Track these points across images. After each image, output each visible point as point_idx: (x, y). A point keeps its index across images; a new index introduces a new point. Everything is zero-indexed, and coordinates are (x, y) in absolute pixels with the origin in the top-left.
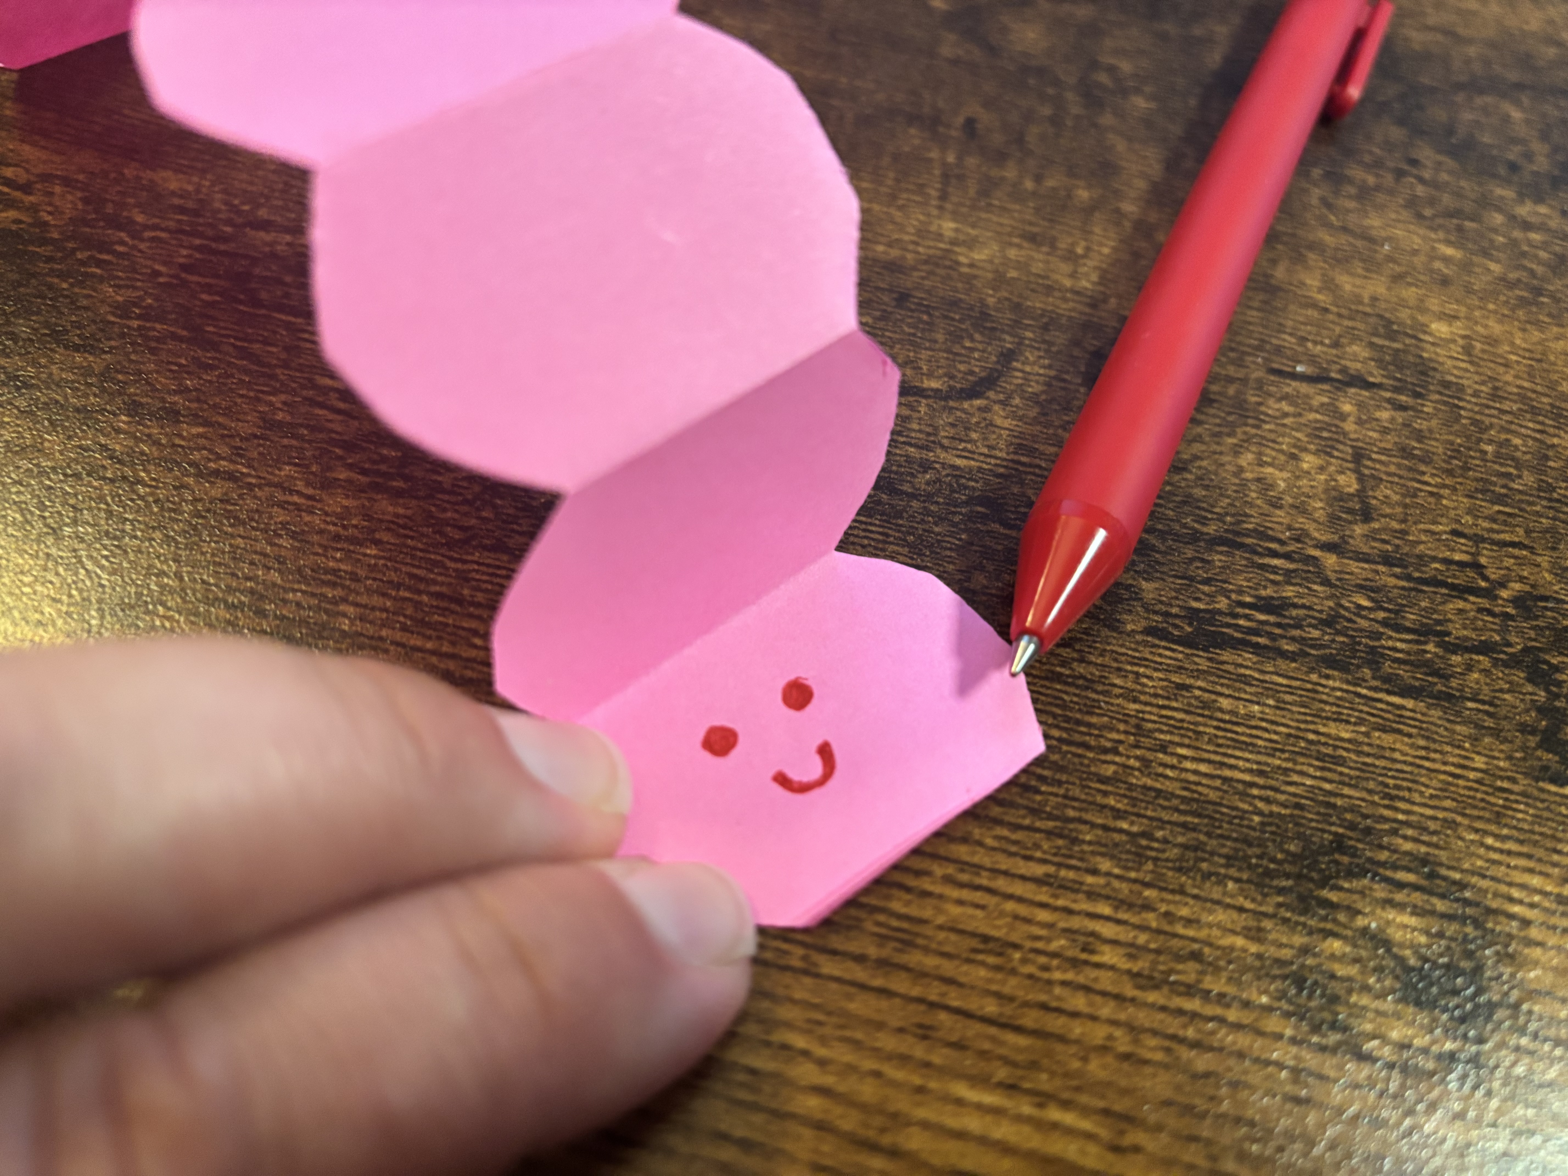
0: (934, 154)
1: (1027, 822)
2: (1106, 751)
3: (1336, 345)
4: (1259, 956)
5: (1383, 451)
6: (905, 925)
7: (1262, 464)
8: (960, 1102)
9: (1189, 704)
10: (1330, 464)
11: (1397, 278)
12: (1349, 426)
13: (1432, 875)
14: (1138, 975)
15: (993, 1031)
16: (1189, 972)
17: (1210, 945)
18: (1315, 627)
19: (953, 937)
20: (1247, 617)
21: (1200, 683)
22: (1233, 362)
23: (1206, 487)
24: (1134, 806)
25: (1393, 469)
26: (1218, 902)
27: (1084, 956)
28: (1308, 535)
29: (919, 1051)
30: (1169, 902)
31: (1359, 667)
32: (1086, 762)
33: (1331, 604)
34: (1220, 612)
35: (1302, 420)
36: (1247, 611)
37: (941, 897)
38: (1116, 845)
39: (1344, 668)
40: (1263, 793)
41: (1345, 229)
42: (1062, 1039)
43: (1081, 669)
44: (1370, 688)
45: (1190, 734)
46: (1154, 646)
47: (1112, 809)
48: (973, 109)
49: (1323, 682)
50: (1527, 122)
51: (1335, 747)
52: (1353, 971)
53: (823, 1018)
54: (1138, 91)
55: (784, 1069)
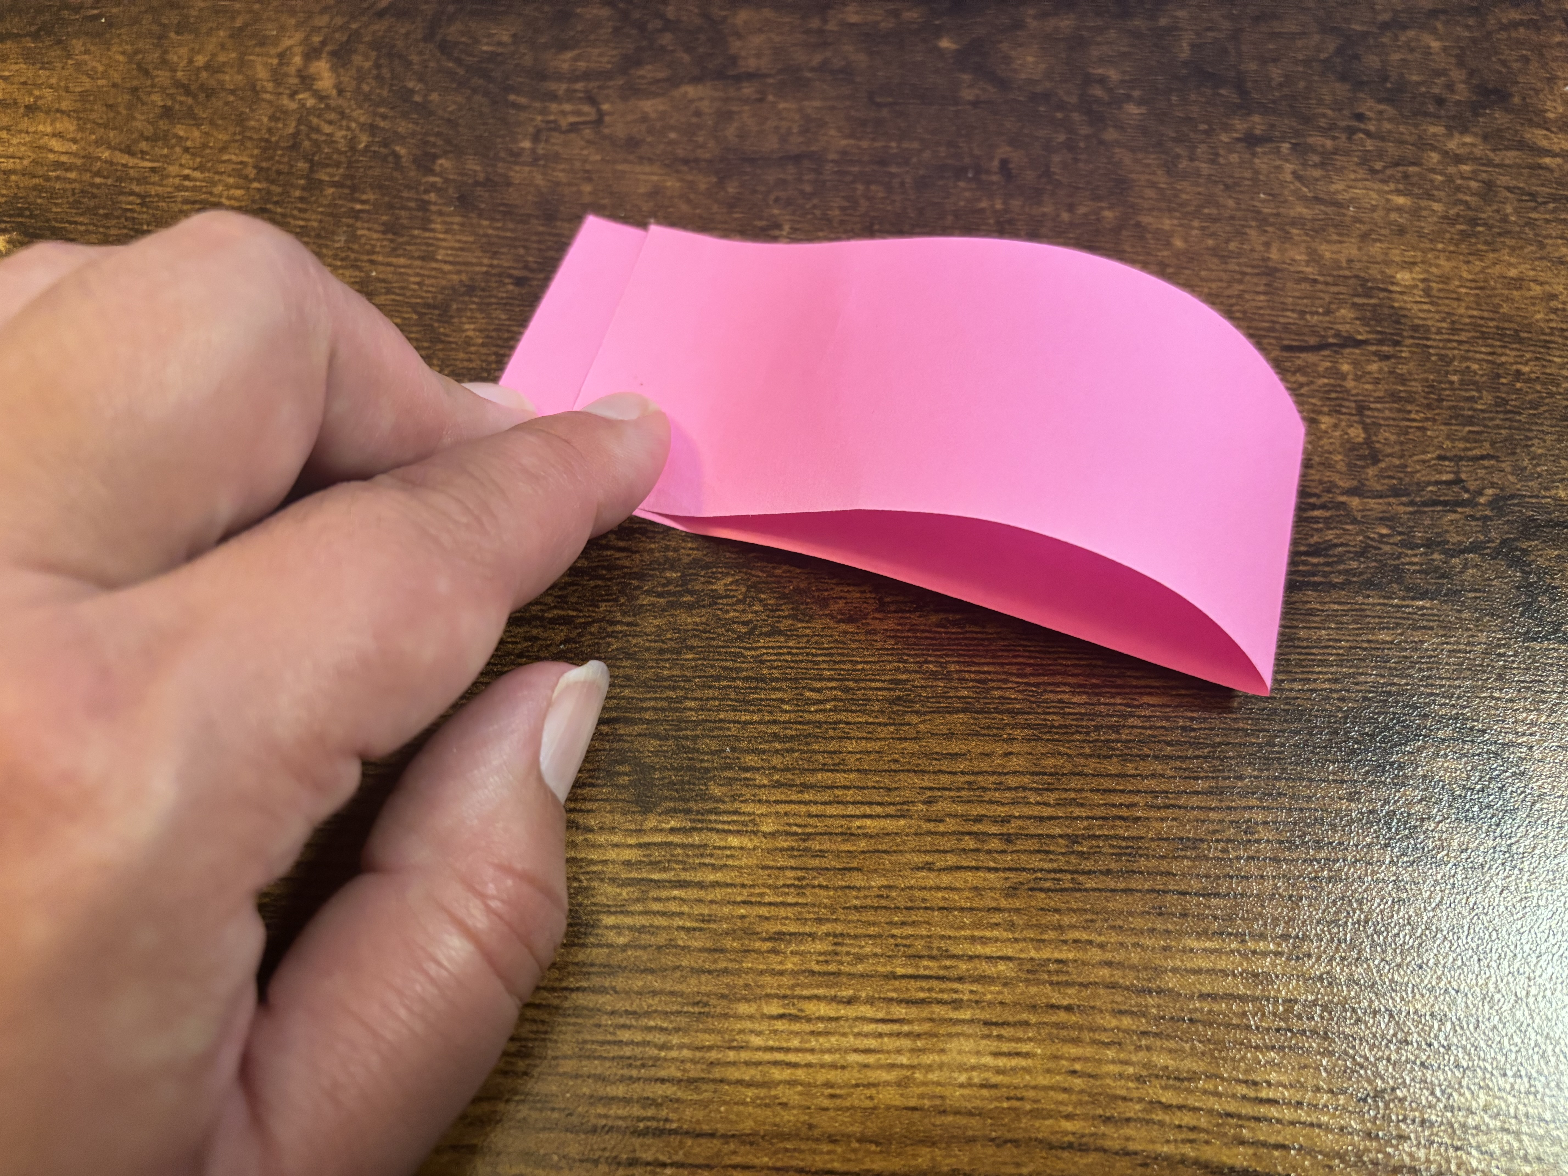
0: (984, 205)
1: (1189, 753)
3: (1328, 312)
5: (1379, 400)
6: (1131, 844)
8: (1191, 950)
10: (1340, 420)
11: (1364, 237)
12: (1350, 384)
15: (1201, 900)
18: (1353, 559)
19: (1162, 843)
25: (1387, 413)
27: (1247, 837)
28: (1336, 486)
29: (1159, 924)
30: (1294, 787)
31: (1389, 583)
33: (1361, 538)
35: (1314, 387)
36: (1303, 558)
37: (1147, 819)
38: (1252, 755)
39: (1378, 587)
40: (1340, 695)
41: (1317, 199)
44: (1399, 598)
48: (1004, 151)
49: (1366, 601)
50: (1445, 49)
51: (1383, 649)
53: (1094, 917)
54: (1128, 98)
55: (1080, 955)
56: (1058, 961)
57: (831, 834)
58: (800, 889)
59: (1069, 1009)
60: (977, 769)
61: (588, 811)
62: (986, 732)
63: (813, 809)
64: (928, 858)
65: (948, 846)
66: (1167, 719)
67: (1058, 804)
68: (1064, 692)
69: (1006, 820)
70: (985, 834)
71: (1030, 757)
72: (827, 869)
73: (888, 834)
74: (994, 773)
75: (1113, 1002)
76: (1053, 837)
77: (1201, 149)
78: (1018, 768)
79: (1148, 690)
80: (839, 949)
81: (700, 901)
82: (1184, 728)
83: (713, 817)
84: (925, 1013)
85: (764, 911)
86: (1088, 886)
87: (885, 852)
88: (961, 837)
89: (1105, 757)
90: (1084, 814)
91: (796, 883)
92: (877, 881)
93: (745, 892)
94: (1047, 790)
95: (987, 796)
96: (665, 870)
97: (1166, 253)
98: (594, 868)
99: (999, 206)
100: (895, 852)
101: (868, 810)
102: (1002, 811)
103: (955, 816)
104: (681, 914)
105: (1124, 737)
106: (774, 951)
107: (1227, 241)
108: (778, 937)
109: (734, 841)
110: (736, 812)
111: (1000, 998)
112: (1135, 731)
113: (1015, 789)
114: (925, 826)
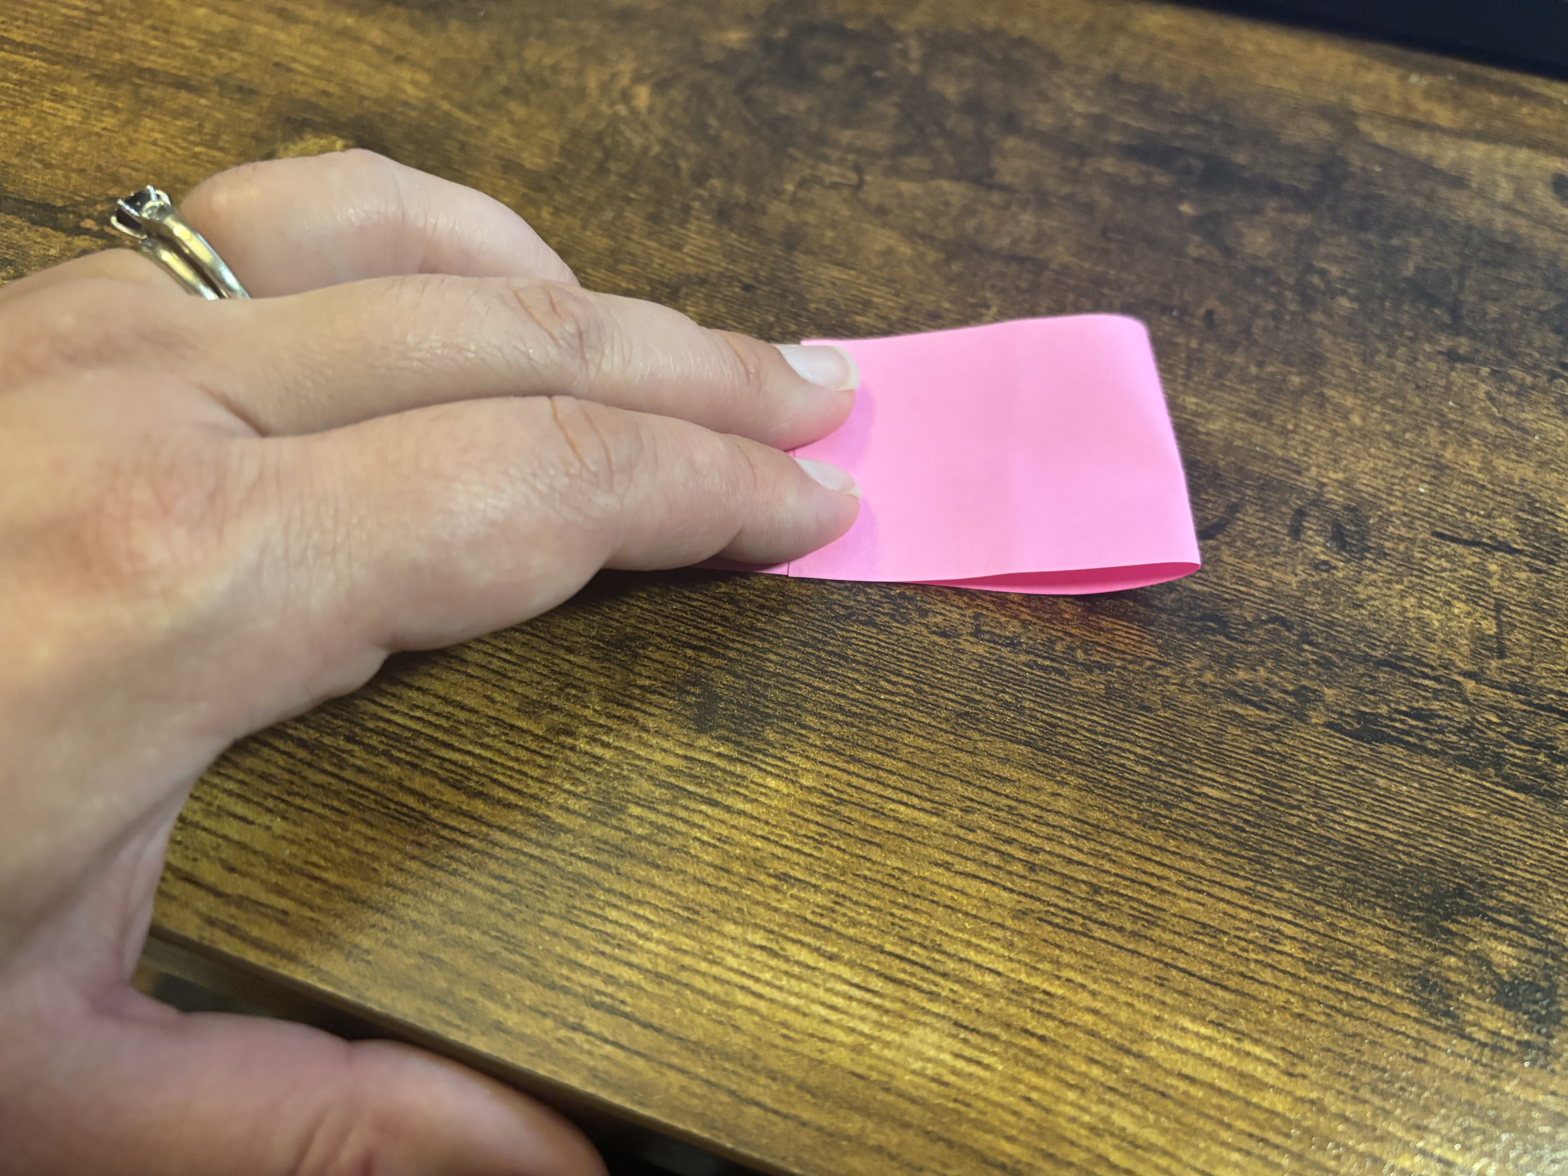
0: (1180, 340)
1: (1235, 851)
2: (1292, 807)
3: (1489, 516)
4: (1396, 961)
5: (1519, 604)
6: (1150, 911)
7: (1422, 606)
8: (1183, 1029)
9: (1356, 781)
10: (1475, 610)
11: (1543, 464)
12: (1494, 582)
13: (1526, 921)
14: (1310, 963)
15: (1207, 986)
16: (1345, 966)
17: (1362, 949)
18: (1454, 734)
19: (1182, 922)
20: (1402, 722)
21: (1364, 766)
22: (1404, 525)
23: (1377, 621)
24: (1311, 847)
25: (1525, 618)
26: (1369, 921)
27: (1272, 945)
28: (1454, 665)
29: (1158, 993)
30: (1333, 916)
31: (1486, 766)
32: (1277, 813)
33: (1468, 717)
34: (1381, 716)
35: (1457, 575)
36: (1402, 717)
37: (1175, 895)
38: (1296, 872)
39: (1474, 766)
40: (1406, 849)
41: (1504, 421)
42: (1254, 998)
43: (1278, 748)
44: (1493, 783)
46: (1332, 737)
47: (1294, 847)
48: (1212, 303)
49: (1457, 774)
51: (1463, 823)
52: (1463, 979)
53: (1095, 965)
54: (1343, 293)
55: (1069, 994)
56: (1045, 992)
57: (864, 807)
58: (819, 843)
59: (1042, 1039)
60: (1021, 798)
61: (651, 715)
62: (1041, 769)
63: (854, 780)
64: (949, 858)
65: (972, 855)
66: (1223, 814)
67: (1091, 854)
68: (1128, 759)
69: (1036, 850)
70: (1010, 855)
71: (1077, 804)
72: (850, 835)
73: (917, 825)
74: (1037, 806)
75: (1089, 1049)
76: (1077, 880)
77: (1401, 351)
78: (1062, 810)
79: (1211, 783)
80: (837, 907)
81: (723, 822)
82: (1236, 827)
83: (760, 756)
84: (900, 993)
85: (779, 851)
86: (1096, 935)
87: (909, 839)
88: (987, 851)
89: (1151, 828)
90: (1113, 871)
91: (817, 837)
92: (894, 862)
93: (767, 829)
94: (1084, 838)
95: (1025, 824)
96: (700, 785)
97: (1341, 424)
98: (639, 763)
99: (1194, 344)
100: (919, 842)
101: (905, 798)
102: (1034, 841)
103: (987, 831)
104: (701, 827)
105: (1174, 816)
106: (776, 889)
107: (1405, 431)
108: (784, 877)
109: (772, 783)
110: (782, 759)
111: (978, 1006)
112: (1187, 814)
113: (1054, 827)
114: (956, 830)
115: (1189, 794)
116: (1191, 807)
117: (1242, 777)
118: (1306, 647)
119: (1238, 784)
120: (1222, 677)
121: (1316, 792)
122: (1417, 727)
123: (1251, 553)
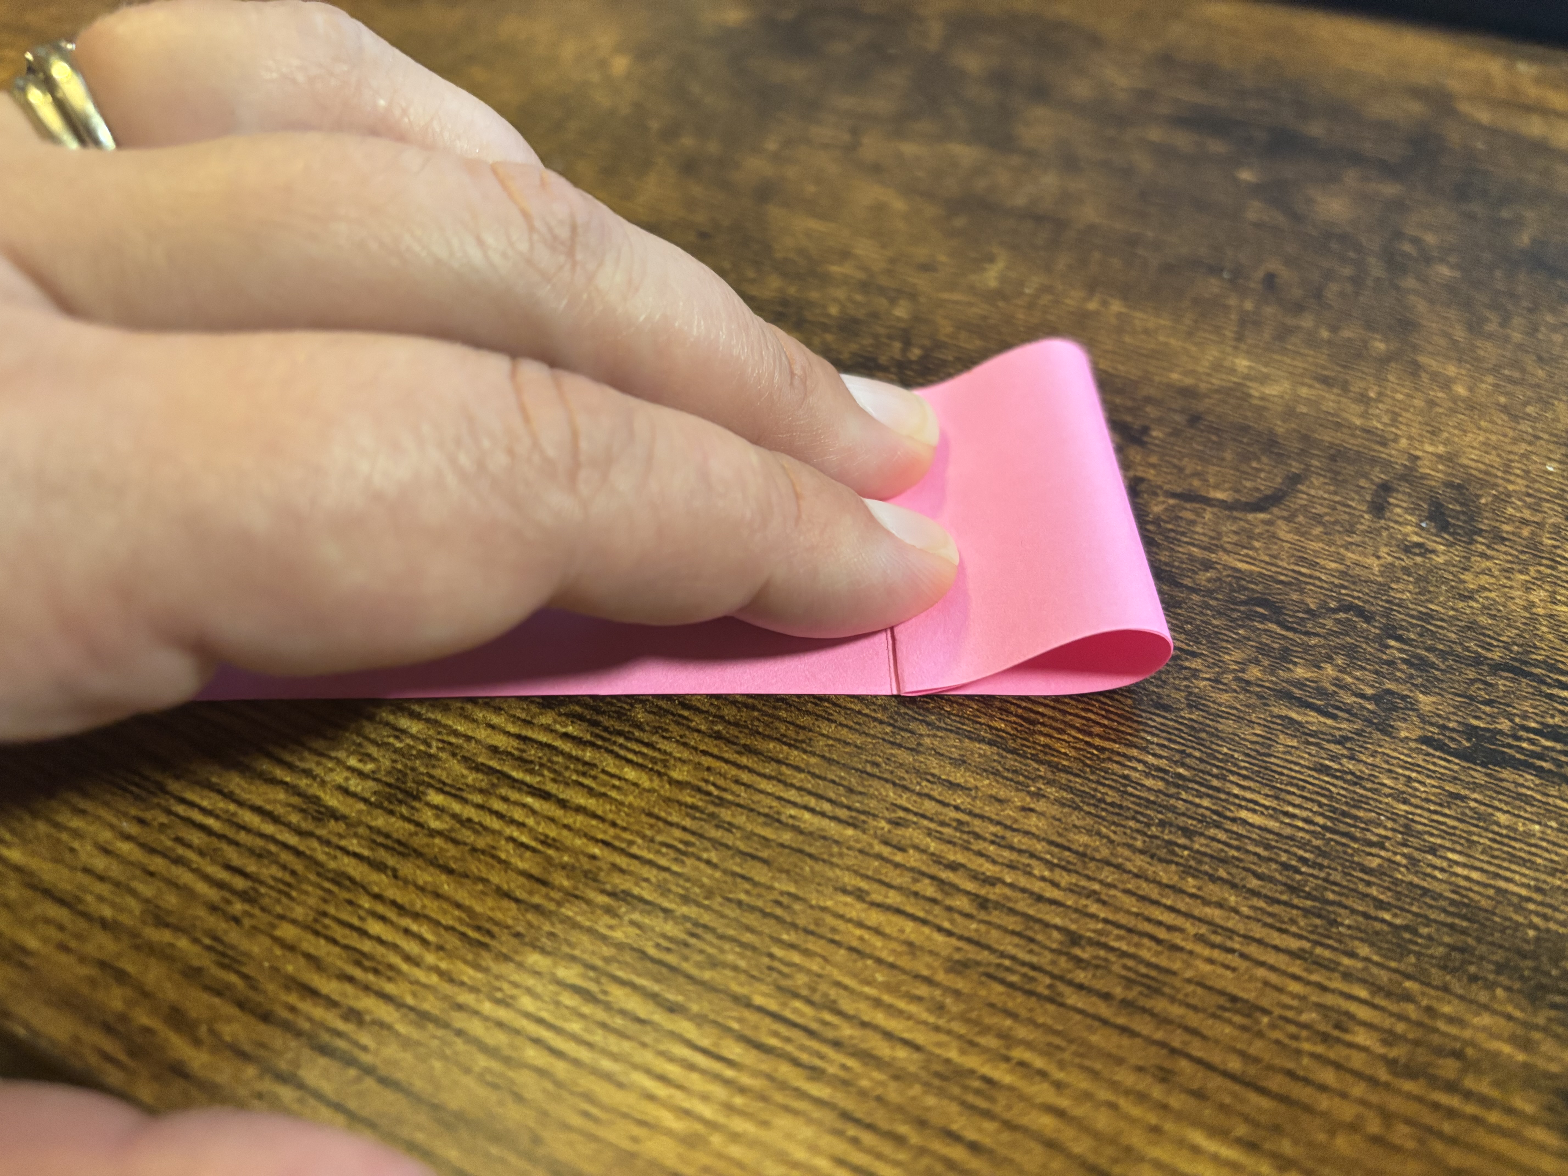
0: (1233, 301)
1: (1284, 897)
2: (1371, 844)
4: (1527, 1066)
6: (1153, 973)
7: (1555, 602)
8: (1195, 1149)
9: (1463, 814)
14: (1393, 1062)
15: (1235, 1086)
16: (1449, 1068)
17: (1474, 1046)
19: (1200, 991)
20: (1531, 741)
21: (1475, 796)
22: (1528, 506)
23: (1493, 617)
24: (1399, 900)
26: (1484, 1006)
27: (1336, 1033)
29: (1157, 1092)
30: (1430, 997)
32: (1350, 851)
34: (1501, 732)
36: (1532, 736)
37: (1191, 953)
38: (1377, 933)
40: (1540, 909)
42: (1307, 1109)
43: (1350, 765)
45: (1462, 841)
46: (1428, 754)
47: (1375, 899)
48: (1274, 265)
53: (1063, 1044)
54: (1442, 260)
55: (1021, 1084)
56: (984, 1079)
57: (752, 810)
58: (682, 855)
59: (974, 1147)
60: (977, 811)
62: (1010, 775)
63: (745, 777)
64: (863, 885)
65: (898, 881)
66: (1268, 847)
67: (1071, 891)
68: (1135, 769)
69: (992, 881)
70: (952, 885)
71: (1057, 823)
72: (727, 847)
73: (824, 838)
74: (999, 823)
76: (1047, 925)
77: (1517, 321)
78: (1034, 830)
79: (1251, 805)
80: (692, 941)
81: (552, 820)
82: (1286, 866)
83: (621, 740)
84: (766, 1064)
85: (622, 861)
86: (1070, 1002)
87: (811, 856)
88: (920, 877)
89: (1161, 860)
90: (1102, 915)
91: (680, 846)
92: (784, 884)
93: (612, 831)
94: (1064, 868)
95: (978, 845)
96: (531, 772)
97: (1440, 395)
98: (453, 740)
100: (824, 861)
101: (812, 802)
102: (989, 869)
103: (923, 851)
104: (521, 825)
105: (1196, 847)
106: (609, 911)
107: (1525, 404)
108: (624, 896)
109: (630, 774)
110: (648, 745)
111: (879, 1091)
112: (1215, 844)
113: (1020, 851)
114: (878, 848)
115: (1219, 818)
116: (1222, 836)
117: (1298, 801)
118: (1392, 643)
119: (1291, 809)
120: (1272, 673)
121: (1406, 826)
122: (1553, 749)
123: (1318, 530)
